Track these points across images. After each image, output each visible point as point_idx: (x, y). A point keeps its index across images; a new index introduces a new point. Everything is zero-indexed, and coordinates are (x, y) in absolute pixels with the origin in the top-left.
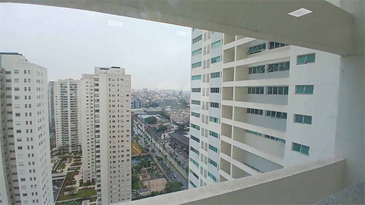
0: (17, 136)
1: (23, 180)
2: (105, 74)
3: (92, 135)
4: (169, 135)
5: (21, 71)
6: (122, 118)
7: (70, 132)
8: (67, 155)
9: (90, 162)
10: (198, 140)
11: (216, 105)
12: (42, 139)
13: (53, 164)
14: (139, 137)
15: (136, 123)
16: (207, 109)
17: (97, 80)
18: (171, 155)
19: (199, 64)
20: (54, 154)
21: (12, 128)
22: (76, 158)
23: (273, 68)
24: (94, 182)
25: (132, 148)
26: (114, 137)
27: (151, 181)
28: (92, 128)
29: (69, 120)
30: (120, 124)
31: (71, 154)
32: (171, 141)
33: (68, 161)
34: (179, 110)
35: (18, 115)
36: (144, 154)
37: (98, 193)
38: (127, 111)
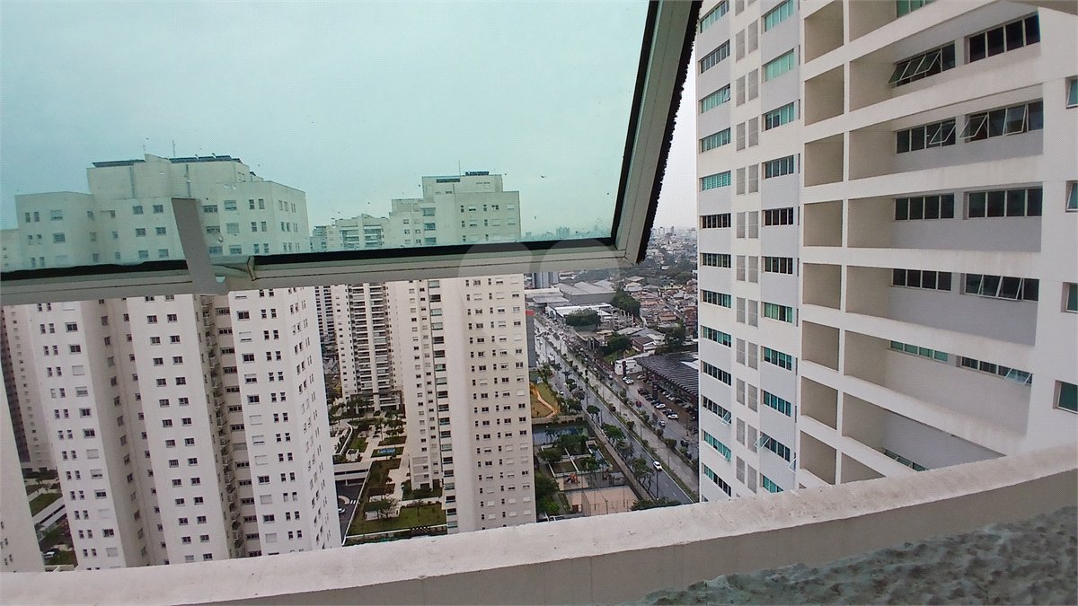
0: (244, 369)
1: (264, 479)
2: (449, 195)
3: (427, 365)
4: (639, 362)
5: (242, 204)
6: (502, 317)
7: (372, 356)
8: (370, 416)
9: (427, 436)
10: (725, 377)
11: (781, 265)
12: (304, 376)
13: (336, 440)
14: (552, 369)
15: (542, 330)
16: (754, 279)
17: (429, 212)
18: (645, 420)
19: (723, 137)
20: (338, 414)
21: (232, 351)
22: (390, 423)
23: (986, 125)
24: (437, 489)
25: (534, 400)
26: (483, 368)
27: (589, 494)
28: (426, 346)
29: (369, 325)
30: (497, 332)
31: (378, 413)
32: (645, 381)
33: (371, 433)
34: (665, 288)
35: (243, 316)
36: (568, 418)
37: (449, 518)
38: (514, 295)
